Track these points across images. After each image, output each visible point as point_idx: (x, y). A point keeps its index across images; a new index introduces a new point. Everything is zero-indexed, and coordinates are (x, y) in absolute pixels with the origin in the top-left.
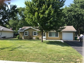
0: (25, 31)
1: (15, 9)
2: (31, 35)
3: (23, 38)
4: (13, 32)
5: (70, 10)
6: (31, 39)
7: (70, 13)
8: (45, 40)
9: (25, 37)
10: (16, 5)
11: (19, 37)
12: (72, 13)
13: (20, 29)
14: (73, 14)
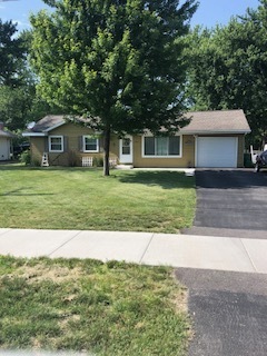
0: (50, 133)
1: (12, 38)
2: (73, 148)
3: (44, 161)
4: (8, 138)
5: (244, 40)
6: (73, 163)
7: (239, 52)
8: (128, 167)
9: (52, 159)
10: (14, 23)
11: (28, 159)
12: (249, 52)
13: (31, 125)
14: (255, 57)
